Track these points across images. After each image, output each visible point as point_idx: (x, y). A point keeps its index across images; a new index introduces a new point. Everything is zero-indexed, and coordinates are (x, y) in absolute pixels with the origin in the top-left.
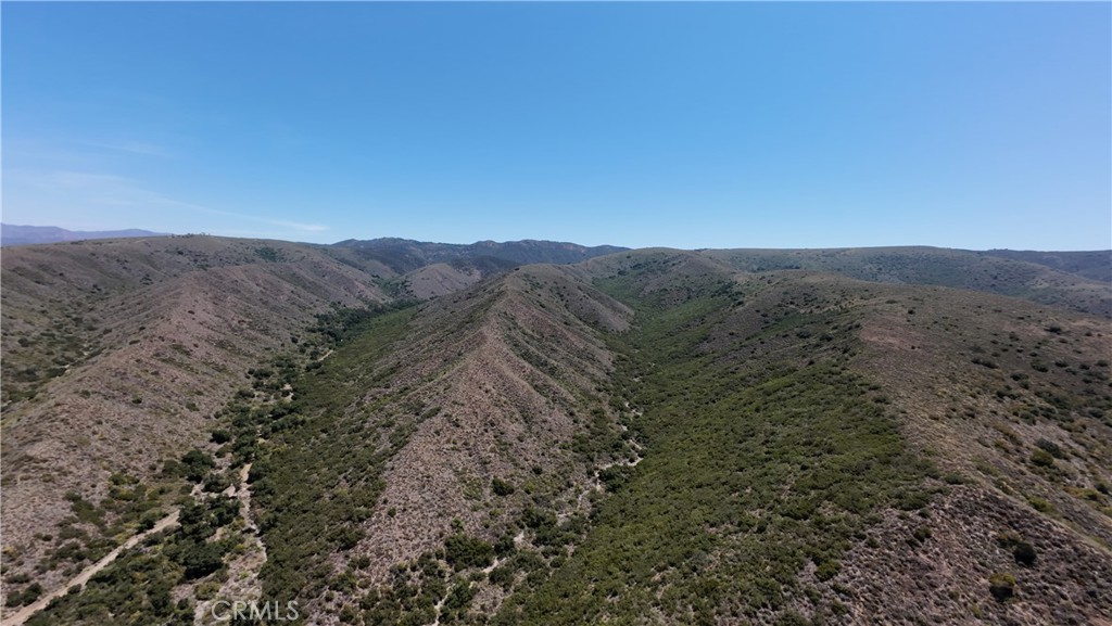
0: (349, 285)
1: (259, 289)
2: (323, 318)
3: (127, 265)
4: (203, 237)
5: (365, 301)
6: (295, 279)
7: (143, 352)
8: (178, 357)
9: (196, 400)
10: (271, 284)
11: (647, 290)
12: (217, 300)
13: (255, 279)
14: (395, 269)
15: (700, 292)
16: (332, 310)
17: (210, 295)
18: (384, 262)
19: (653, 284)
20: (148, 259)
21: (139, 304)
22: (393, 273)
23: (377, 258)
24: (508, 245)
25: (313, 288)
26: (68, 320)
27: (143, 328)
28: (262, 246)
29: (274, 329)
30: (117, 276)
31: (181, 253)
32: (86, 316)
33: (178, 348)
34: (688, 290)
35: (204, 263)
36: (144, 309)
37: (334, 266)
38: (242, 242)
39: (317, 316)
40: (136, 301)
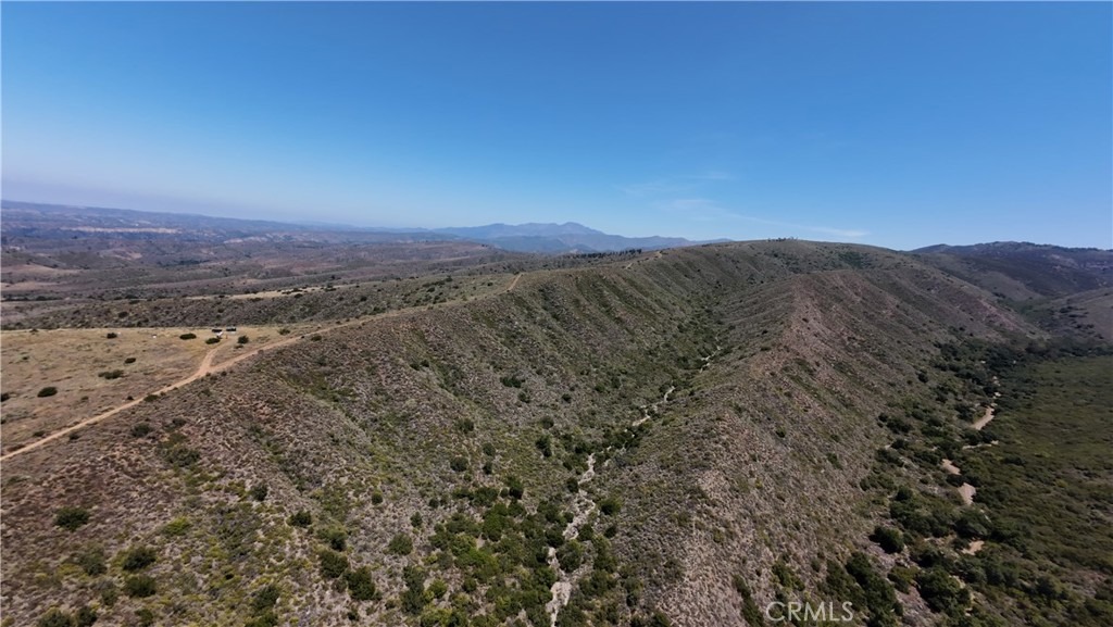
0: (970, 304)
1: (859, 299)
2: (949, 350)
3: (738, 265)
4: (792, 242)
5: (1002, 331)
6: (896, 289)
7: (774, 363)
8: (805, 376)
9: (837, 449)
10: (872, 294)
12: (824, 308)
13: (853, 287)
14: (1036, 287)
16: (954, 338)
17: (816, 301)
18: (1014, 275)
20: (753, 261)
21: (755, 303)
22: (1032, 293)
23: (1000, 269)
25: (921, 303)
26: (703, 311)
27: (765, 332)
28: (846, 250)
29: (892, 356)
30: (731, 274)
31: (776, 256)
32: (715, 309)
33: (802, 363)
35: (795, 266)
36: (760, 310)
37: (941, 277)
38: (825, 246)
39: (940, 346)
40: (752, 300)
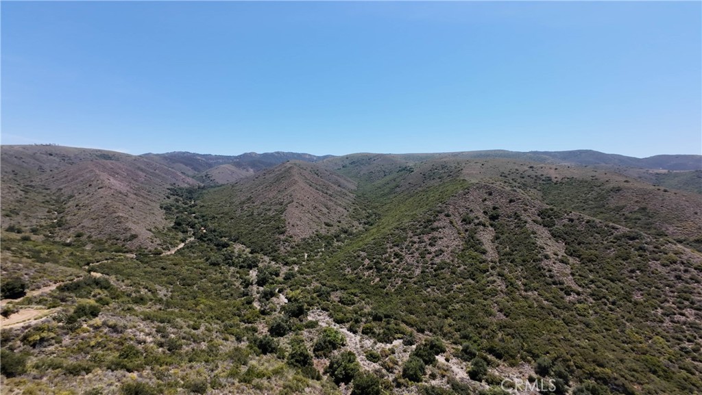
11: (362, 173)
15: (391, 172)
18: (185, 164)
19: (364, 170)
22: (195, 171)
24: (266, 155)
28: (100, 153)
31: (51, 155)
34: (384, 172)
